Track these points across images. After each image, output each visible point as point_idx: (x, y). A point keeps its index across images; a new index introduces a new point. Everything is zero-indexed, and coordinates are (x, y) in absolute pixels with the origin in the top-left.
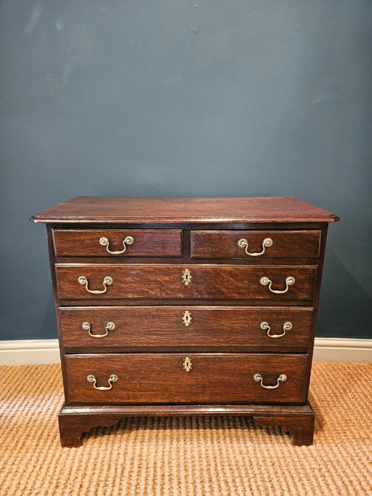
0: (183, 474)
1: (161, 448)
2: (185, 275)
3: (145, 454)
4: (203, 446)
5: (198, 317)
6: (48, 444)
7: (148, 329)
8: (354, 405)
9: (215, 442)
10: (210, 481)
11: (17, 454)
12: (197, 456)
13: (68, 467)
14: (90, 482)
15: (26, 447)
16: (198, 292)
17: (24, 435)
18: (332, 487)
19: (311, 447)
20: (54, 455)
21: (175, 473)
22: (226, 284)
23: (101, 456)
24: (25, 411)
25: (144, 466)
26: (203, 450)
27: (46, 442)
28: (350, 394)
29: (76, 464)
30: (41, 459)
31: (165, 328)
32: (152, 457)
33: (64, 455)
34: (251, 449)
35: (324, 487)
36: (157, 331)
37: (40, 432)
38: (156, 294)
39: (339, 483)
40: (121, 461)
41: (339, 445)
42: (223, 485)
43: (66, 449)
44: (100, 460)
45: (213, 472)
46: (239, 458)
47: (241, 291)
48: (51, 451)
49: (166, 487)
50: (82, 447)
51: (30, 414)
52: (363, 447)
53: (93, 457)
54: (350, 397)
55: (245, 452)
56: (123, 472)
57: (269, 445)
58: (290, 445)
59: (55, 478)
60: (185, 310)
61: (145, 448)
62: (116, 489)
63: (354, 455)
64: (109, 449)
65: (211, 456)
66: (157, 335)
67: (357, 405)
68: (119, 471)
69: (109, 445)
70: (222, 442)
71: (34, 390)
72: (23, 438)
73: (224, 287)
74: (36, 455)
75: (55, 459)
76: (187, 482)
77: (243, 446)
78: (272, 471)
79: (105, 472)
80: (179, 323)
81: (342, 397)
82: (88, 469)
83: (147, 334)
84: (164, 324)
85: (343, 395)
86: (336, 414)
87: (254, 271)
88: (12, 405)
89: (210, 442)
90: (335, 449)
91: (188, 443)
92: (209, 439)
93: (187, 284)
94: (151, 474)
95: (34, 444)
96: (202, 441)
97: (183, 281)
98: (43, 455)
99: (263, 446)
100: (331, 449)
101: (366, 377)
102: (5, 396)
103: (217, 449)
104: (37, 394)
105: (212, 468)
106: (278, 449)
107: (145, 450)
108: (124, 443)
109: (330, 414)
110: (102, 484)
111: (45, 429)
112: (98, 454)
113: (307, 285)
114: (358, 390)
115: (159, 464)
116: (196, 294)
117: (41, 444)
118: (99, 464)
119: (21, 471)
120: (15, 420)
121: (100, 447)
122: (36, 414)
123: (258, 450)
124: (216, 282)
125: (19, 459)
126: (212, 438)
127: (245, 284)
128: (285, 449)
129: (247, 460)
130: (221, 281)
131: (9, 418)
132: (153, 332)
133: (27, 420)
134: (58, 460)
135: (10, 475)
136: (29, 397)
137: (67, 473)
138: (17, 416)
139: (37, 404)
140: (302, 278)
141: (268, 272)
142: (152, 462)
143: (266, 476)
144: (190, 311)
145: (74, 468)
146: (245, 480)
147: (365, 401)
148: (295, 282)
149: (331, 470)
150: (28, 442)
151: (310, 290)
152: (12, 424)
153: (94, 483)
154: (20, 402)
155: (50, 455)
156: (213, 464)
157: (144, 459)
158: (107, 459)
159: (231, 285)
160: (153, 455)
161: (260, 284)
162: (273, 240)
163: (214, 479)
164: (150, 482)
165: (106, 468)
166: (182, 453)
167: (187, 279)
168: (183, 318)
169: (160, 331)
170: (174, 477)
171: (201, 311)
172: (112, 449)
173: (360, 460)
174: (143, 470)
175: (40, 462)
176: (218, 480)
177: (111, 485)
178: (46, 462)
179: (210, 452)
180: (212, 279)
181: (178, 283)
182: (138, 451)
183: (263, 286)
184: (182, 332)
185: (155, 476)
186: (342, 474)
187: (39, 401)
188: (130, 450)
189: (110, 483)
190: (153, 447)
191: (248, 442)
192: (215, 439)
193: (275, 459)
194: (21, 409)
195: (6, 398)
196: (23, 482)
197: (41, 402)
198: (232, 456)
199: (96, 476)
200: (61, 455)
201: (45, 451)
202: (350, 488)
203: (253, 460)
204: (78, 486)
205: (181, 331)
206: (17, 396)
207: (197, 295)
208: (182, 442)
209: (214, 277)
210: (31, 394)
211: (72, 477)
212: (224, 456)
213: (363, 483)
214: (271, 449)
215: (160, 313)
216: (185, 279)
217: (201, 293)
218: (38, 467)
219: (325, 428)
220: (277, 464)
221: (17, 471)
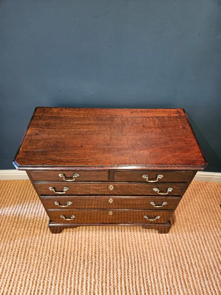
0: (108, 249)
1: (98, 234)
3: (91, 238)
4: (117, 234)
6: (45, 232)
7: (90, 204)
8: (192, 210)
9: (123, 232)
10: (120, 253)
11: (32, 237)
12: (114, 240)
13: (56, 244)
14: (67, 252)
15: (35, 233)
16: (117, 192)
17: (33, 227)
18: (173, 257)
19: (167, 234)
20: (49, 238)
21: (104, 248)
22: (134, 190)
23: (71, 239)
24: (31, 212)
25: (91, 245)
26: (117, 236)
27: (44, 230)
29: (60, 243)
30: (43, 240)
32: (94, 239)
33: (54, 238)
34: (139, 235)
35: (169, 257)
36: (95, 204)
37: (40, 225)
38: (94, 193)
39: (176, 255)
40: (80, 242)
41: (180, 234)
42: (125, 255)
43: (54, 235)
44: (70, 241)
45: (121, 248)
46: (133, 240)
47: (141, 192)
48: (47, 236)
49: (101, 256)
50: (61, 233)
51: (33, 214)
52: (191, 235)
53: (67, 239)
54: (191, 204)
55: (136, 237)
56: (81, 247)
57: (148, 233)
58: (157, 233)
59: (51, 250)
60: (110, 198)
61: (91, 234)
62: (79, 257)
63: (186, 239)
64: (74, 235)
65: (121, 240)
67: (193, 210)
68: (80, 247)
69: (74, 233)
70: (126, 231)
71: (33, 197)
72: (33, 228)
74: (41, 238)
75: (50, 240)
76: (110, 253)
77: (136, 233)
78: (147, 248)
79: (73, 247)
80: (106, 202)
81: (187, 205)
82: (65, 245)
85: (188, 203)
86: (182, 215)
88: (23, 207)
89: (120, 232)
90: (178, 235)
91: (111, 232)
92: (120, 230)
93: (111, 190)
94: (94, 249)
95: (39, 232)
96: (117, 231)
98: (44, 238)
99: (145, 234)
100: (176, 235)
101: (202, 192)
102: (19, 201)
103: (123, 235)
104: (34, 200)
105: (121, 246)
106: (152, 235)
107: (90, 236)
108: (80, 232)
109: (179, 215)
110: (72, 254)
111: (42, 223)
112: (69, 237)
113: (179, 191)
114: (196, 200)
115: (97, 244)
117: (42, 232)
118: (70, 243)
119: (35, 247)
120: (27, 216)
121: (70, 233)
122: (36, 214)
123: (142, 236)
124: (128, 189)
125: (33, 240)
126: (121, 229)
127: (144, 190)
128: (155, 236)
129: (137, 242)
130: (131, 189)
131: (23, 216)
132: (92, 205)
133: (33, 217)
134: (51, 240)
135: (31, 249)
136: (31, 202)
137: (56, 248)
138: (27, 214)
139: (35, 207)
140: (177, 188)
142: (94, 242)
143: (145, 250)
144: (112, 198)
145: (59, 245)
146: (135, 252)
147: (198, 208)
148: (173, 190)
149: (174, 248)
150: (36, 231)
152: (26, 219)
153: (69, 254)
154: (27, 206)
155: (47, 238)
156: (121, 244)
157: (90, 240)
158: (73, 240)
159: (136, 190)
160: (94, 238)
161: (153, 190)
162: (163, 176)
163: (122, 252)
164: (94, 253)
165: (73, 245)
166: (107, 238)
168: (109, 201)
170: (104, 251)
172: (75, 235)
173: (188, 242)
174: (90, 247)
175: (43, 242)
176: (123, 252)
177: (76, 255)
178: (46, 242)
179: (121, 237)
181: (106, 189)
182: (87, 236)
185: (95, 249)
186: (179, 250)
187: (36, 205)
188: (83, 236)
189: (76, 253)
190: (94, 234)
191: (138, 232)
192: (123, 230)
193: (149, 241)
194: (28, 210)
195: (19, 202)
196: (37, 253)
197: (38, 206)
198: (130, 240)
199: (69, 250)
200: (52, 238)
201: (44, 236)
202: (181, 257)
203: (140, 242)
204: (62, 255)
205: (108, 204)
206: (24, 201)
208: (107, 232)
210: (32, 201)
211: (59, 250)
212: (127, 240)
213: (187, 255)
214: (148, 235)
215: (96, 199)
216: (110, 188)
218: (43, 244)
219: (175, 224)
220: (150, 244)
221: (33, 247)
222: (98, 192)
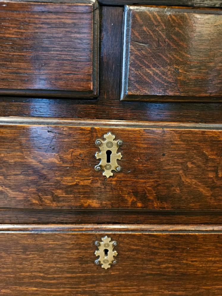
2: (104, 149)
5: (132, 250)
7: (13, 273)
16: (136, 193)
22: (211, 175)
31: (55, 273)
36: (36, 277)
38: (26, 200)
60: (103, 236)
66: (37, 285)
73: (205, 183)
80: (87, 262)
83: (16, 284)
84: (53, 265)
93: (108, 173)
97: (97, 167)
116: (130, 200)
124: (186, 170)
130: (199, 167)
132: (26, 280)
144: (112, 237)
167: (108, 161)
168: (97, 253)
169: (43, 278)
171: (139, 237)
180: (176, 163)
181: (86, 171)
184: (92, 280)
205: (92, 277)
207: (134, 203)
209: (182, 156)
215: (40, 241)
216: (104, 162)
217: (144, 198)
222: (45, 192)
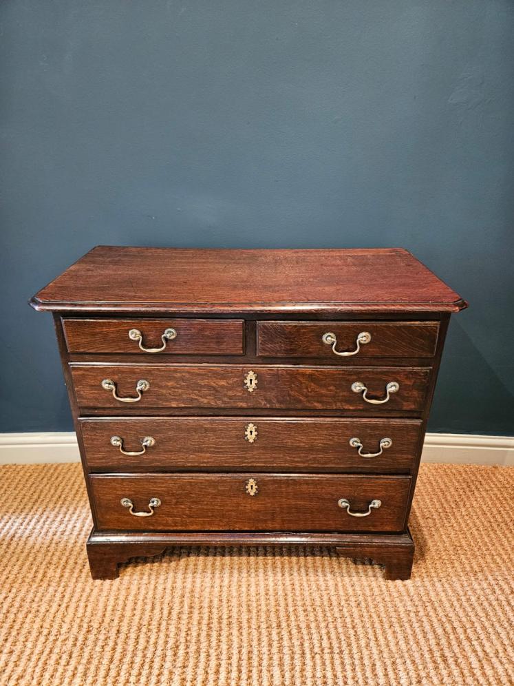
0: (245, 616)
1: (217, 581)
2: (249, 378)
3: (198, 590)
4: (271, 579)
5: (267, 432)
6: (75, 575)
7: (199, 445)
8: (468, 525)
9: (287, 574)
10: (279, 626)
11: (36, 588)
12: (263, 593)
13: (101, 606)
14: (130, 625)
15: (48, 579)
16: (266, 400)
17: (44, 563)
18: (430, 636)
19: (408, 582)
20: (83, 590)
21: (235, 615)
22: (305, 390)
23: (143, 592)
24: (44, 530)
25: (197, 606)
26: (271, 584)
27: (72, 571)
28: (463, 510)
29: (111, 603)
30: (67, 596)
31: (222, 445)
32: (206, 594)
33: (96, 591)
34: (331, 583)
35: (420, 636)
36: (211, 447)
37: (64, 559)
38: (209, 403)
39: (440, 631)
40: (168, 598)
41: (444, 580)
42: (294, 631)
43: (98, 582)
44: (141, 597)
45: (282, 614)
46: (316, 595)
47: (324, 399)
48: (80, 585)
49: (224, 633)
50: (118, 579)
51: (50, 534)
52: (474, 583)
53: (133, 593)
54: (463, 513)
55: (323, 588)
56: (170, 613)
57: (355, 579)
58: (381, 579)
59: (86, 620)
60: (250, 423)
61: (198, 581)
62: (162, 635)
63: (461, 593)
64: (153, 582)
65: (281, 593)
66: (211, 452)
67: (471, 525)
68: (166, 612)
69: (153, 577)
70: (295, 574)
71: (54, 499)
72: (43, 567)
74: (61, 589)
75: (85, 595)
76: (250, 627)
77: (321, 579)
78: (356, 615)
79: (147, 614)
80: (240, 438)
81: (454, 515)
82: (126, 608)
83: (198, 452)
84: (221, 440)
85: (455, 510)
86: (444, 537)
87: (343, 374)
88: (27, 521)
89: (279, 574)
90: (438, 585)
91: (253, 575)
92: (279, 570)
93: (251, 390)
94: (206, 617)
95: (58, 575)
96: (270, 573)
97: (245, 387)
98: (69, 590)
99: (347, 579)
100: (433, 585)
101: (487, 487)
102: (17, 508)
103: (288, 583)
104: (58, 506)
105: (282, 608)
106: (365, 584)
107: (198, 585)
108: (171, 574)
109: (436, 537)
110: (144, 630)
111: (71, 554)
112: (139, 589)
113: (415, 393)
114: (475, 503)
115: (216, 603)
116: (263, 403)
117: (67, 575)
118: (140, 603)
119: (43, 610)
120: (32, 540)
121: (141, 579)
122: (58, 534)
123: (340, 584)
124: (291, 387)
125: (39, 595)
126: (283, 568)
127: (331, 391)
128: (374, 584)
129: (325, 598)
130: (297, 386)
131: (24, 539)
132: (205, 449)
133: (47, 542)
134: (89, 595)
135: (30, 616)
136: (48, 509)
137: (100, 614)
138: (34, 536)
139: (59, 519)
140: (409, 383)
141: (363, 376)
142: (207, 600)
143: (348, 620)
144: (254, 424)
145: (110, 608)
146: (323, 625)
147: (483, 520)
148: (400, 389)
149: (430, 614)
150: (50, 573)
151: (418, 399)
152: (28, 547)
153: (134, 629)
154: (36, 516)
155: (78, 590)
156: (282, 603)
157: (197, 595)
158: (150, 595)
159: (311, 392)
160: (208, 590)
161: (352, 391)
162: (372, 335)
163: (284, 624)
164: (204, 627)
165: (148, 607)
166: (244, 589)
167: (251, 383)
168: (246, 433)
169: (215, 448)
170: (234, 621)
171: (269, 424)
172: (157, 583)
173: (468, 600)
174: (196, 611)
175: (66, 600)
176: (289, 625)
177: (155, 630)
178: (74, 600)
179: (280, 588)
180: (285, 385)
181: (239, 389)
182: (189, 586)
183: (355, 393)
184: (245, 450)
185: (210, 618)
186: (444, 619)
187: (61, 516)
188: (179, 584)
189: (154, 628)
190: (208, 580)
191: (328, 575)
192: (287, 570)
193: (361, 598)
194: (38, 527)
195: (19, 511)
196: (46, 625)
197: (64, 517)
198: (307, 594)
199: (137, 618)
200: (92, 590)
201: (71, 585)
202: (452, 637)
203: (334, 598)
204: (114, 631)
205: (243, 448)
206: (32, 508)
207: (265, 405)
208: (244, 574)
209: (288, 381)
210: (51, 506)
211: (107, 620)
212: (298, 593)
213: (468, 631)
214: (357, 584)
215: (215, 426)
216: (248, 384)
217: (269, 401)
218: (64, 605)
219: (428, 557)
220: (363, 605)
221: (38, 611)
222: (220, 399)
